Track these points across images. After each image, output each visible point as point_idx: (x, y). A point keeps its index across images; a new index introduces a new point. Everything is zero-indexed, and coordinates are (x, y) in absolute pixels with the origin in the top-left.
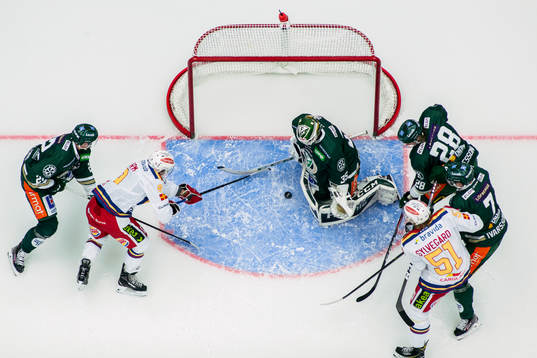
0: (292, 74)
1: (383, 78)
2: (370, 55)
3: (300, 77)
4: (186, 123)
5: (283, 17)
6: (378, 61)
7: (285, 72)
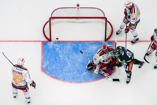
0: (81, 22)
1: (108, 23)
2: (104, 16)
3: (83, 23)
4: (49, 37)
5: (78, 5)
6: (106, 18)
7: (79, 22)
